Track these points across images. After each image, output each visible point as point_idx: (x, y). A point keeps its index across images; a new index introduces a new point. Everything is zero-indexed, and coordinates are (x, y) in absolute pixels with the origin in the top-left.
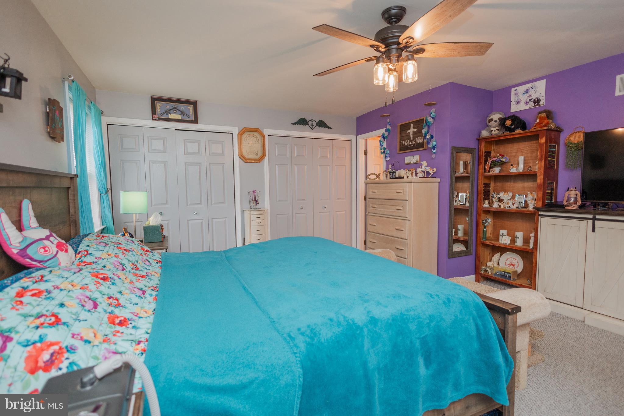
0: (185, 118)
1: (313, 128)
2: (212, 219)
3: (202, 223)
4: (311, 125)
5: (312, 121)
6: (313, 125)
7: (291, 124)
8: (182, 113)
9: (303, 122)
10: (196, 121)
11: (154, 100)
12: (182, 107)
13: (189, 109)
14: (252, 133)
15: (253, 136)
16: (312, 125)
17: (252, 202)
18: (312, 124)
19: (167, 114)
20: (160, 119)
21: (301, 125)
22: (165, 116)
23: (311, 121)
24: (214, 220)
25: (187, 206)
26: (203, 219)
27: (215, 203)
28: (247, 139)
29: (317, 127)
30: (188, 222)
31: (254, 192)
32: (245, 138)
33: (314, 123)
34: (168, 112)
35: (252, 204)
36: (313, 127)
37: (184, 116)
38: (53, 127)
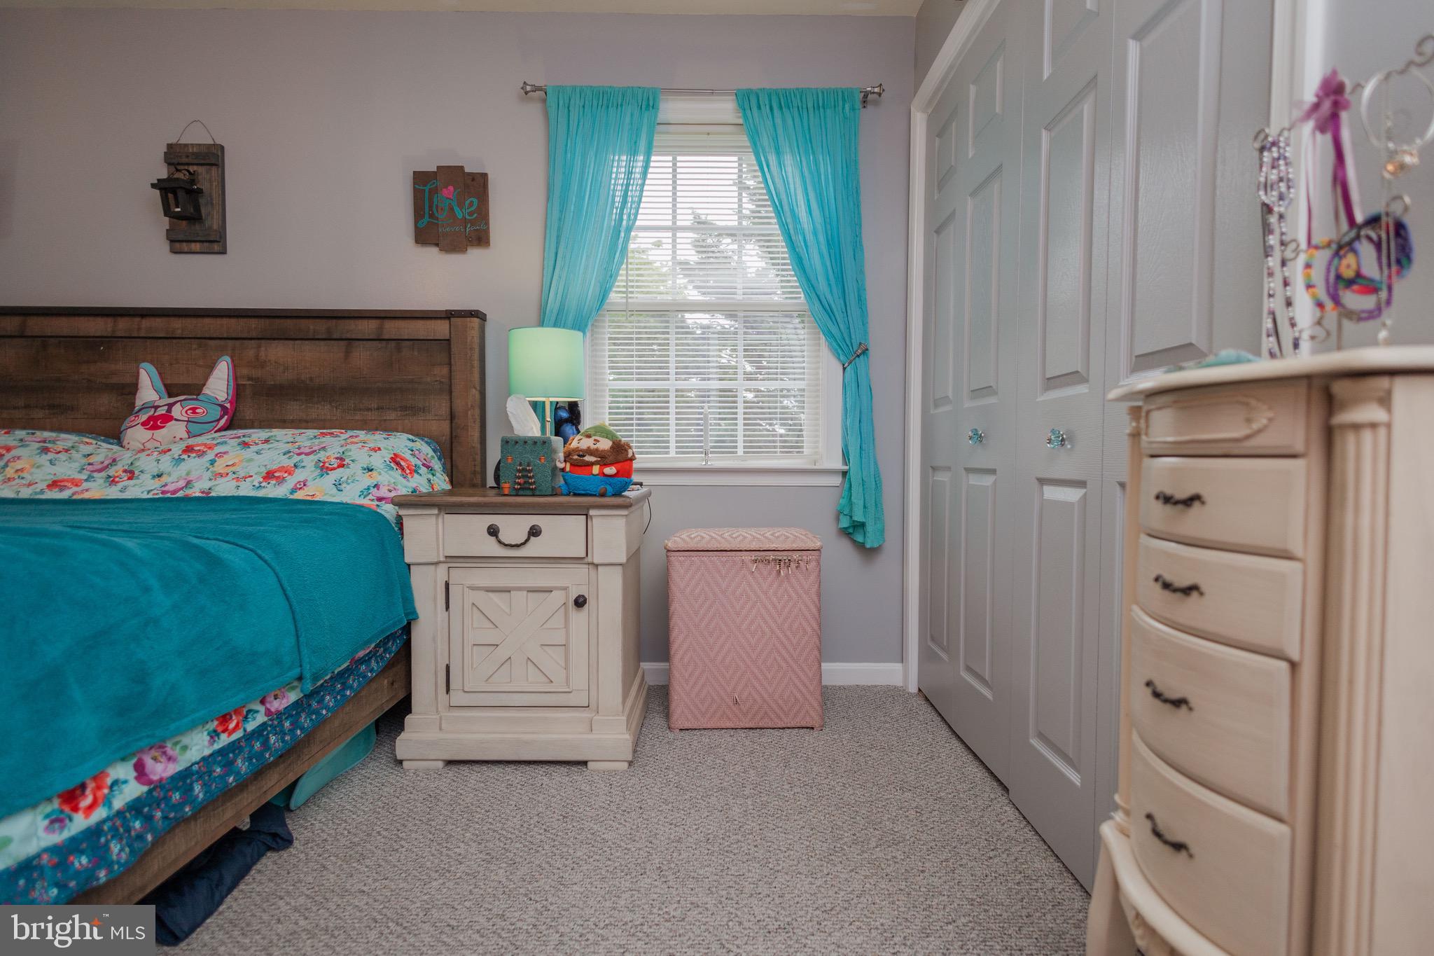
38: (421, 225)
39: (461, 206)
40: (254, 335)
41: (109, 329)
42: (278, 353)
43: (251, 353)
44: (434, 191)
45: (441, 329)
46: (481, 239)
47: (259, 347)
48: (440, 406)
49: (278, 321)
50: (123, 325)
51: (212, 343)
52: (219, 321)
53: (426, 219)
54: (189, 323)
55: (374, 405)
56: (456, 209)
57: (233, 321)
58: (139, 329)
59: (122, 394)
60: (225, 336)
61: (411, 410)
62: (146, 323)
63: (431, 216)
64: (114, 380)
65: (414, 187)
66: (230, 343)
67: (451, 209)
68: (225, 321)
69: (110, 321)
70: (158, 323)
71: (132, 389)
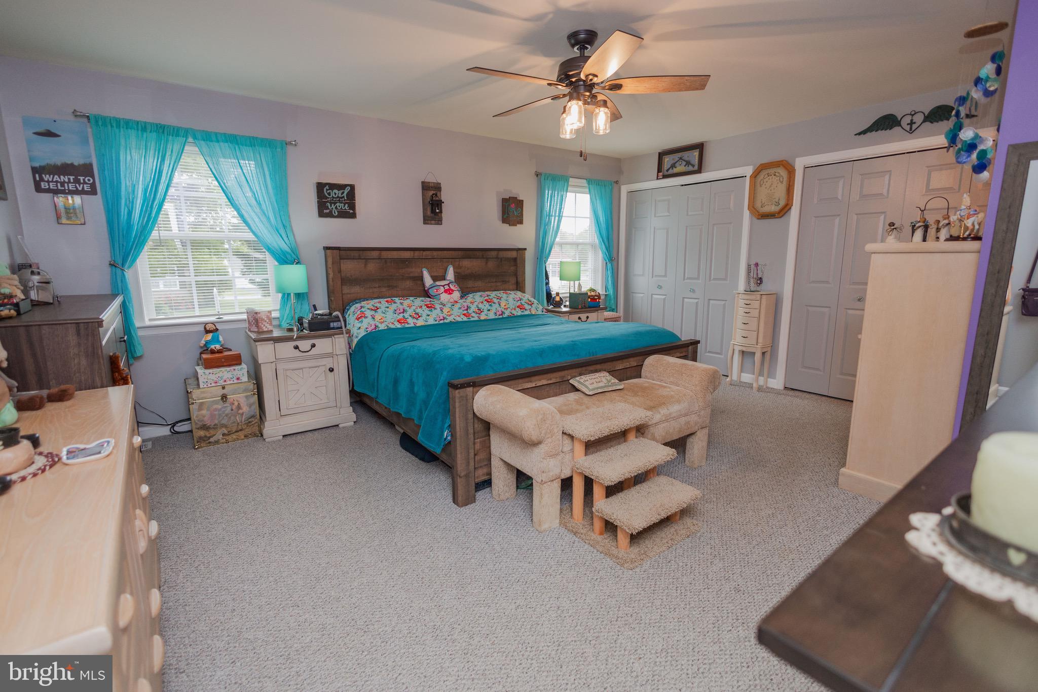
0: (690, 168)
1: (913, 129)
2: (710, 300)
3: (697, 303)
4: (908, 124)
5: (913, 115)
6: (915, 123)
7: (856, 135)
8: (688, 163)
9: (887, 122)
10: (699, 171)
11: (661, 155)
12: (686, 155)
13: (695, 156)
14: (772, 171)
15: (775, 175)
16: (912, 123)
17: (752, 280)
18: (912, 120)
19: (672, 169)
20: (665, 177)
21: (880, 132)
22: (671, 172)
23: (911, 114)
24: (711, 302)
25: (684, 280)
26: (699, 299)
27: (714, 279)
28: (764, 182)
29: (928, 124)
30: (683, 301)
31: (757, 265)
32: (761, 180)
33: (919, 118)
34: (673, 166)
35: (752, 284)
36: (914, 127)
37: (688, 166)
38: (505, 217)
39: (516, 210)
40: (459, 257)
41: (412, 256)
42: (466, 263)
43: (457, 263)
44: (509, 205)
45: (514, 254)
46: (521, 222)
47: (460, 261)
48: (513, 280)
49: (468, 252)
50: (417, 253)
51: (445, 260)
52: (449, 252)
53: (506, 215)
54: (440, 253)
55: (494, 281)
56: (515, 212)
57: (453, 252)
58: (422, 256)
59: (414, 280)
60: (451, 257)
61: (504, 282)
62: (425, 253)
63: (508, 214)
64: (412, 275)
65: (502, 204)
66: (451, 260)
67: (513, 212)
68: (451, 252)
69: (412, 252)
70: (428, 253)
71: (421, 278)
